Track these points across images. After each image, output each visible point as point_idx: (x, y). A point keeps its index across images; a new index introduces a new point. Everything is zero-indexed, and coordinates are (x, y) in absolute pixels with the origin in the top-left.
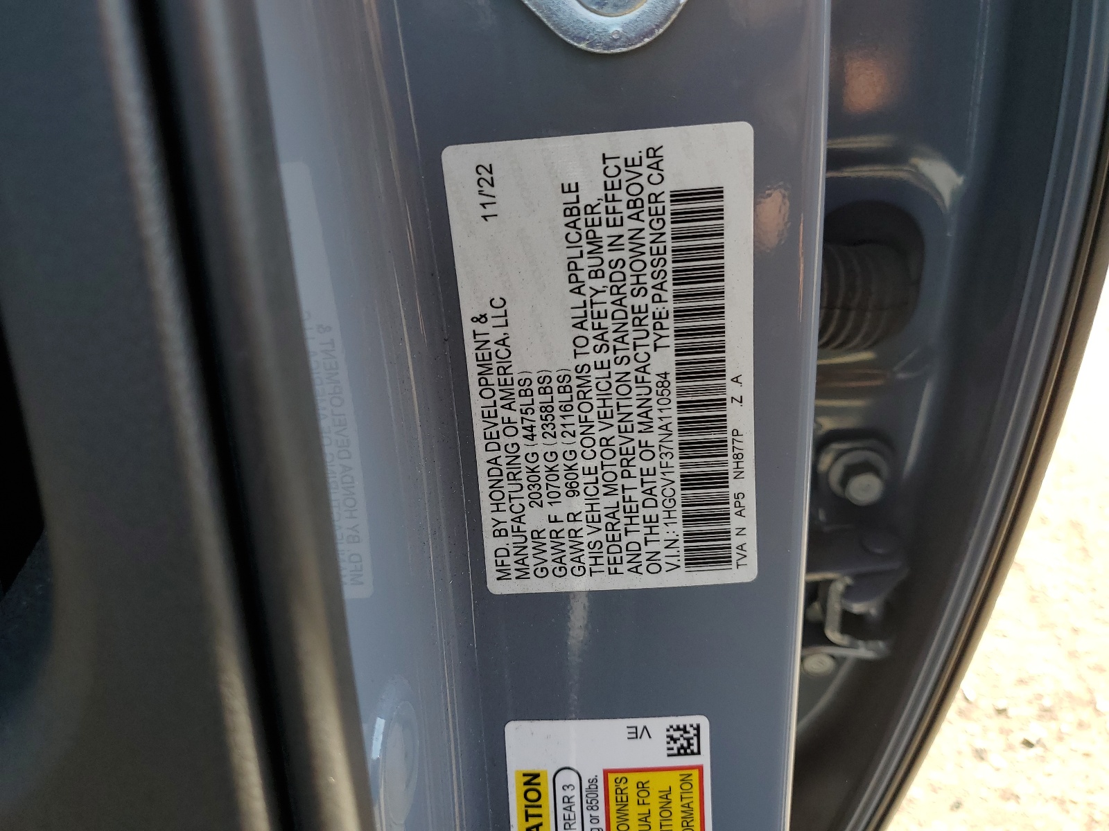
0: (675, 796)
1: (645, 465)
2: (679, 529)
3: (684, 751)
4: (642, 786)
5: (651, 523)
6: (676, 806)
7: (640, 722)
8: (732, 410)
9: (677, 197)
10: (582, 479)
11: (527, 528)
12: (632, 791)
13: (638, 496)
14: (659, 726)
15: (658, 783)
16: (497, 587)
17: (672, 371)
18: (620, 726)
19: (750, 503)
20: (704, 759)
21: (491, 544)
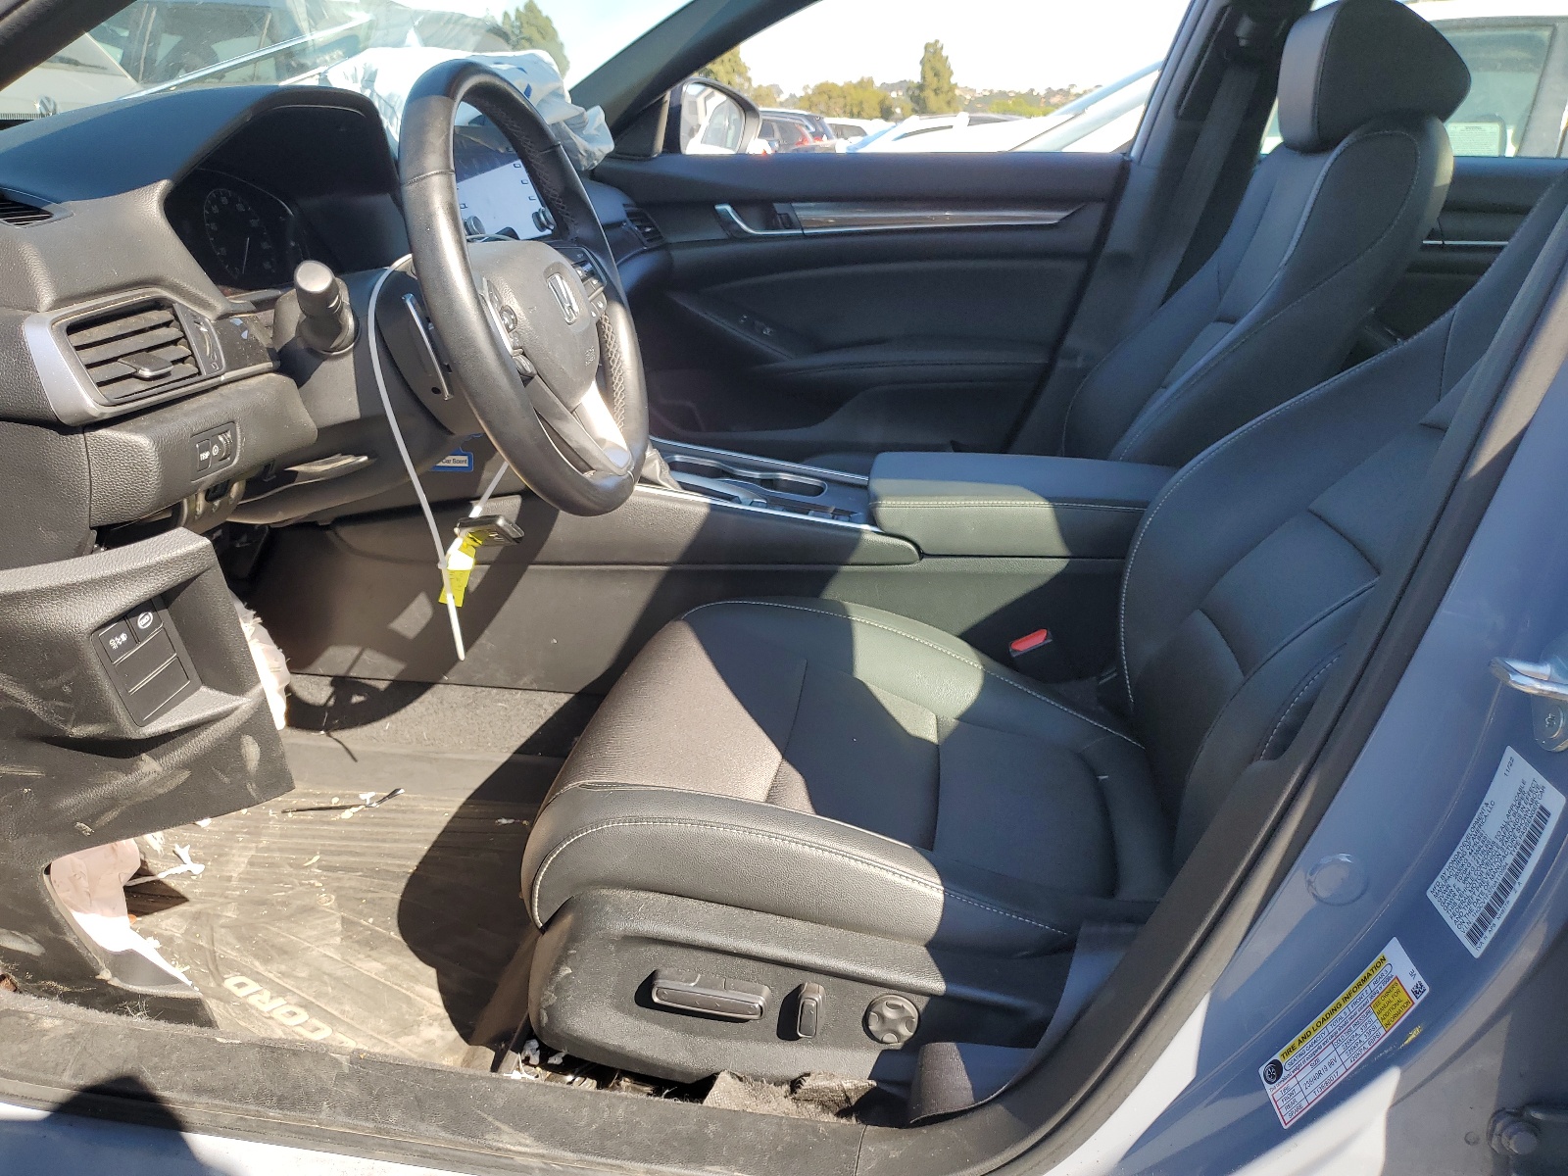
0: (1401, 1004)
1: (1484, 891)
2: (1474, 920)
3: (1416, 993)
4: (1398, 992)
5: (1471, 911)
6: (1398, 1007)
7: (1416, 972)
8: (1512, 893)
9: (1542, 808)
10: (1469, 880)
11: (1449, 882)
12: (1395, 990)
13: (1475, 897)
14: (1419, 978)
15: (1403, 996)
16: (1430, 895)
17: (1510, 864)
18: (1411, 967)
19: (1495, 930)
20: (1417, 1002)
21: (1439, 879)
